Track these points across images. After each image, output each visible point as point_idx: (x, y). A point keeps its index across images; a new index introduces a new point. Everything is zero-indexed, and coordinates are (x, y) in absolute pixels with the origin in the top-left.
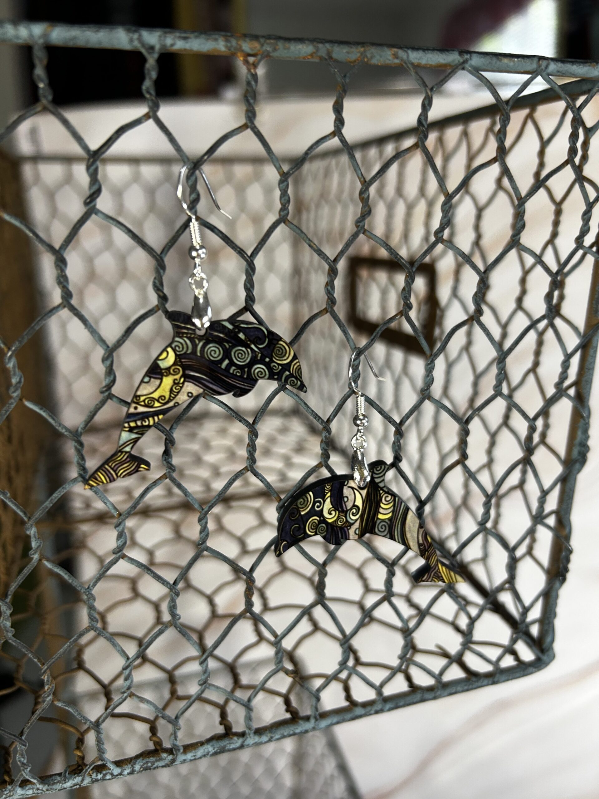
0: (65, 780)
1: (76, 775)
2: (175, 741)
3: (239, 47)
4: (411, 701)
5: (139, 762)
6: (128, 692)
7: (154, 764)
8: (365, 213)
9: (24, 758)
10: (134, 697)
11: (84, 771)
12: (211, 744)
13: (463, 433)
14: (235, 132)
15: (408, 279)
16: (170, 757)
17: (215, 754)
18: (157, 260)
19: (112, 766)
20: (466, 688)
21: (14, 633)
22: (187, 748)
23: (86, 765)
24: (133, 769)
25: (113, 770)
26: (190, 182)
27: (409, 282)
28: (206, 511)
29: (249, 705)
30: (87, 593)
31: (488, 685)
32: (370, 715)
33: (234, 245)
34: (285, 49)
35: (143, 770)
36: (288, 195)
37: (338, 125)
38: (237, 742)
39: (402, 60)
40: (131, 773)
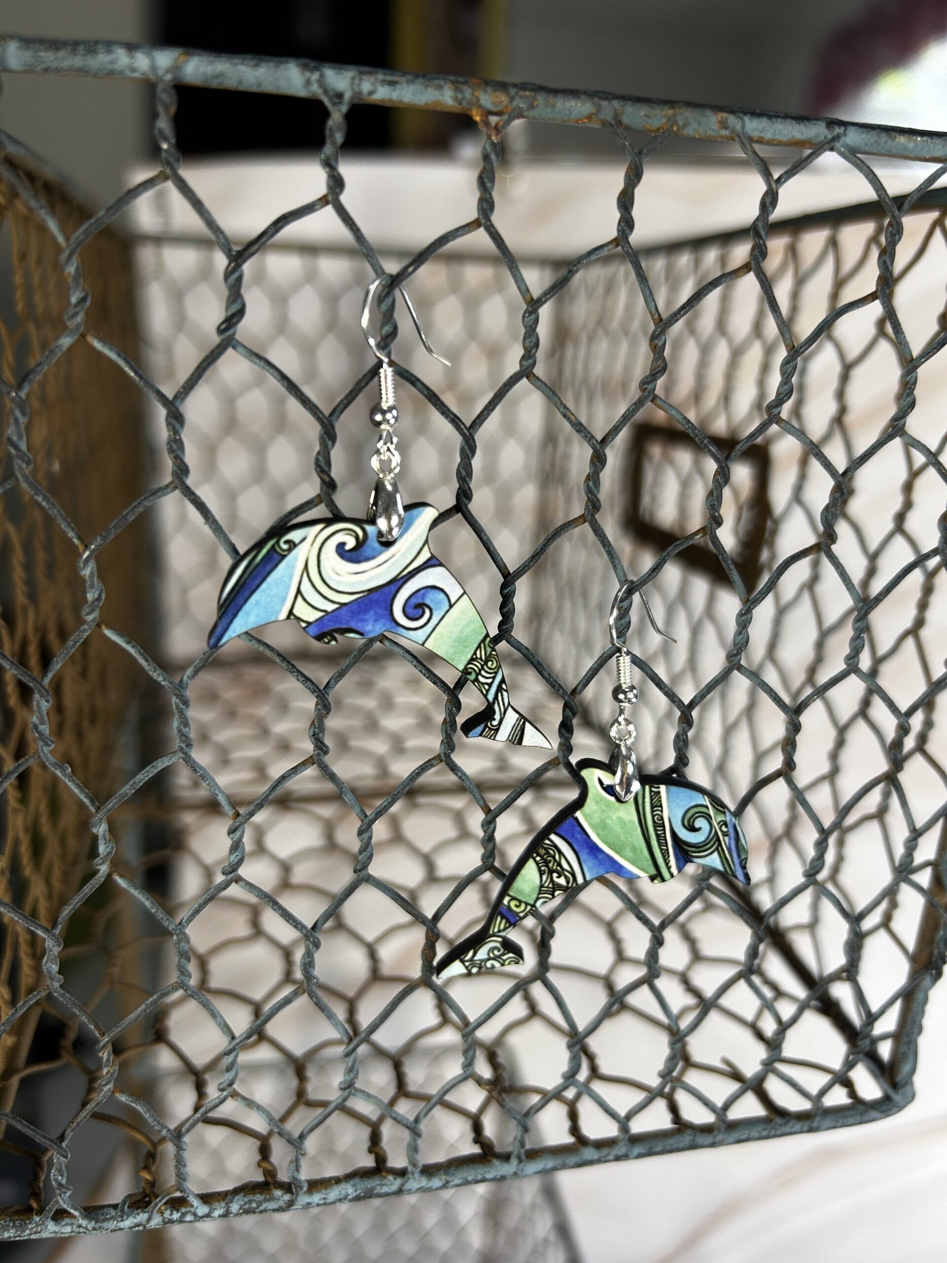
0: (122, 1217)
1: (139, 1211)
2: (296, 1173)
3: (474, 100)
4: (675, 1146)
5: (238, 1200)
6: (229, 1090)
7: (261, 1205)
8: (657, 370)
9: (62, 1176)
10: (239, 1098)
11: (153, 1204)
12: (352, 1182)
13: (791, 728)
14: (460, 232)
15: (719, 477)
16: (287, 1197)
17: (357, 1199)
18: (323, 424)
19: (195, 1202)
20: (765, 1133)
21: (62, 982)
22: (315, 1185)
23: (157, 1197)
24: (227, 1210)
25: (197, 1207)
26: (384, 307)
27: (719, 482)
28: (371, 820)
29: (415, 1127)
30: (178, 932)
31: (801, 1132)
32: (608, 1161)
33: (445, 409)
34: (547, 106)
35: (244, 1213)
36: (537, 335)
37: (623, 229)
38: (392, 1184)
39: (733, 132)
40: (226, 1215)
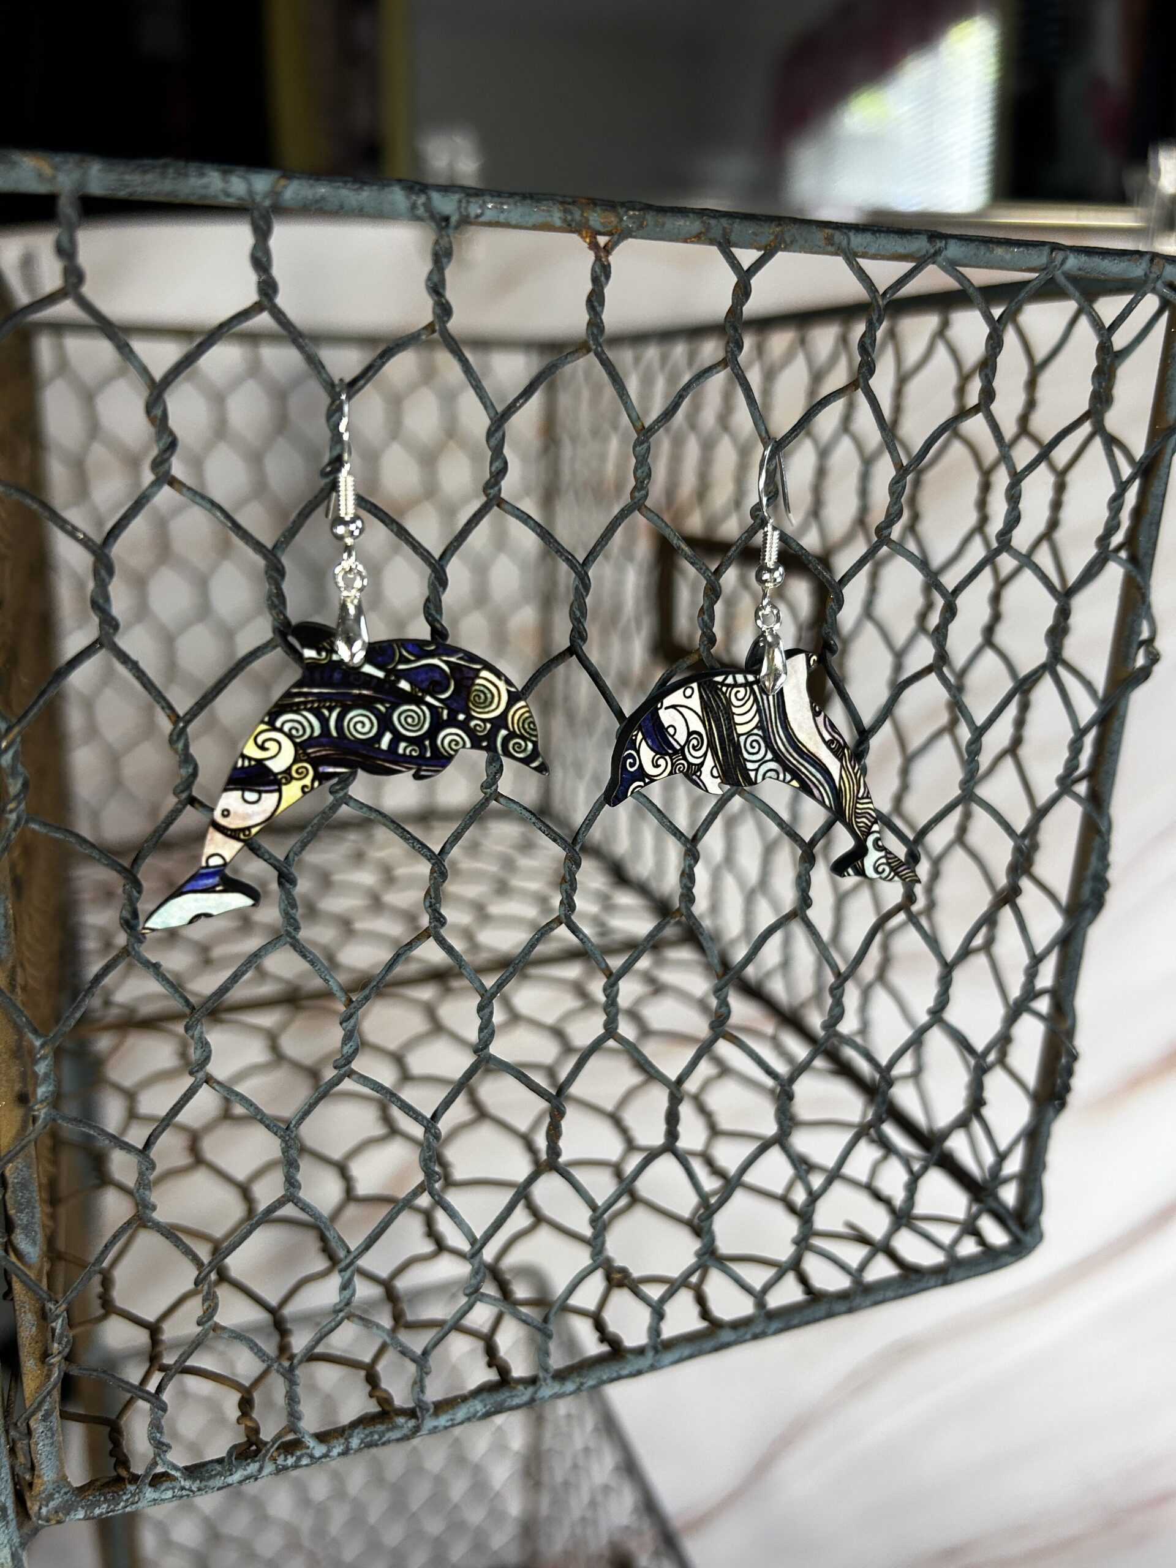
0: (229, 1471)
1: (249, 1461)
2: (421, 1395)
3: (584, 222)
4: (811, 1317)
5: (358, 1433)
6: (345, 1311)
7: (384, 1436)
9: (160, 1432)
10: (356, 1319)
11: (262, 1452)
12: (480, 1398)
14: (570, 359)
16: (412, 1423)
18: (433, 569)
19: (311, 1443)
20: (901, 1292)
22: (442, 1407)
23: (265, 1443)
24: (347, 1447)
25: (314, 1448)
26: (493, 442)
27: (833, 609)
28: (493, 994)
29: (547, 1328)
30: (287, 1138)
31: (936, 1286)
32: (744, 1341)
33: (559, 548)
34: (656, 225)
35: (365, 1447)
36: (649, 466)
37: (732, 349)
38: (523, 1394)
40: (344, 1453)
